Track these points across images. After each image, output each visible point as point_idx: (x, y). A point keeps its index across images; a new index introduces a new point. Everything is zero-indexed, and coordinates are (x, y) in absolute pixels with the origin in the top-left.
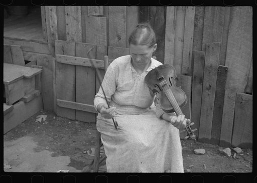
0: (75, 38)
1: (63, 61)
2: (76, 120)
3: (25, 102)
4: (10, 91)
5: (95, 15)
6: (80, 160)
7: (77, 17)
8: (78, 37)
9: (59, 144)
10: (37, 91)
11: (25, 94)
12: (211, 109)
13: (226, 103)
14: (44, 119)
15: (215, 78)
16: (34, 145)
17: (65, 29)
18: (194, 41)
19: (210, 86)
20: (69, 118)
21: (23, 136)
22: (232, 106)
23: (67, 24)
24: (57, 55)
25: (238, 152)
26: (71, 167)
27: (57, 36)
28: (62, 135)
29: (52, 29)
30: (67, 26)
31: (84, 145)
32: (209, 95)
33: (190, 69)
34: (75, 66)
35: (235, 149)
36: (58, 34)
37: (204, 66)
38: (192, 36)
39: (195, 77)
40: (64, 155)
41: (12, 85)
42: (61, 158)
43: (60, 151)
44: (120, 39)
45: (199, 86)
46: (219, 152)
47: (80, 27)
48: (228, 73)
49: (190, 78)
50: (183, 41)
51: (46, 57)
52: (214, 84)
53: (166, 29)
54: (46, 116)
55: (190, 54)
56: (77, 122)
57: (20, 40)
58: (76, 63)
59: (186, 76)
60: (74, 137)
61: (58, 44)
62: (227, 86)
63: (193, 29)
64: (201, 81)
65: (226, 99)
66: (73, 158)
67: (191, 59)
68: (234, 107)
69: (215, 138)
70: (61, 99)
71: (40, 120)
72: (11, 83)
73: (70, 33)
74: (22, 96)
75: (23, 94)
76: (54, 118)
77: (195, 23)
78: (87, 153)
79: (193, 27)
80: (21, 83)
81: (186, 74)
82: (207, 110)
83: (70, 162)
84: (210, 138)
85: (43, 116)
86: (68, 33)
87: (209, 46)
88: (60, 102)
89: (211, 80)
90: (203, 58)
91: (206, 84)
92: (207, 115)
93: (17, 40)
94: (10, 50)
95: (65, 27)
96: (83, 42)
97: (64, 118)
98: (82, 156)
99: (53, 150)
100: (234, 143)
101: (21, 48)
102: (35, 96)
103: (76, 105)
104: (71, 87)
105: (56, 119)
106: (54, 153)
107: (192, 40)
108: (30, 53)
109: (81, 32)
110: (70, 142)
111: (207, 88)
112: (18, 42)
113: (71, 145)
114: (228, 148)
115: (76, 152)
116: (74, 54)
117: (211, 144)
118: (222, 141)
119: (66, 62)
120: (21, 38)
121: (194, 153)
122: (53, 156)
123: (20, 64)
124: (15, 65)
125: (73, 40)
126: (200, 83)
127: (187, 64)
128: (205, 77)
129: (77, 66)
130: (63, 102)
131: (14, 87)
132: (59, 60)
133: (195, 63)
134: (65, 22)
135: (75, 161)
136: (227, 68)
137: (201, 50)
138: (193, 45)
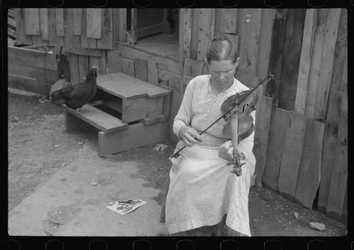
3: (145, 125)
4: (127, 108)
5: (227, 32)
7: (210, 33)
9: (161, 176)
10: (163, 116)
11: (147, 116)
12: (345, 173)
14: (163, 149)
16: (134, 170)
17: (197, 47)
18: (333, 77)
19: (346, 140)
23: (200, 41)
26: (154, 201)
27: (188, 54)
29: (184, 47)
30: (199, 43)
33: (325, 112)
36: (190, 52)
37: (340, 111)
38: (331, 68)
39: (329, 125)
41: (130, 102)
42: (151, 189)
43: (155, 183)
44: (250, 64)
45: (332, 138)
49: (323, 126)
50: (319, 75)
51: (177, 78)
53: (302, 57)
54: (166, 146)
55: (326, 93)
57: (156, 55)
59: (319, 123)
61: (188, 62)
63: (331, 60)
64: (336, 131)
67: (327, 100)
71: (157, 149)
72: (128, 99)
73: (201, 52)
74: (143, 116)
75: (145, 115)
77: (335, 52)
79: (332, 57)
80: (142, 101)
81: (320, 120)
82: (340, 174)
83: (157, 196)
84: (340, 214)
85: (162, 146)
86: (199, 52)
90: (339, 101)
91: (341, 137)
92: (339, 181)
93: (154, 55)
94: (147, 65)
99: (150, 180)
101: (156, 64)
102: (158, 121)
106: (148, 183)
107: (331, 74)
108: (164, 71)
111: (342, 143)
112: (155, 57)
117: (341, 222)
120: (159, 54)
121: (309, 226)
122: (145, 185)
124: (148, 83)
126: (334, 134)
127: (322, 107)
128: (340, 127)
131: (132, 104)
132: (185, 82)
133: (330, 105)
134: (198, 39)
137: (340, 90)
138: (331, 82)
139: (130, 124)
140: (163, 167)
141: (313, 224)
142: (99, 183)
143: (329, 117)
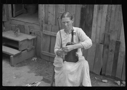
0: (52, 23)
1: (46, 33)
2: (49, 61)
3: (28, 51)
4: (21, 45)
5: (61, 13)
7: (54, 14)
8: (53, 23)
9: (40, 71)
10: (34, 46)
11: (28, 47)
12: (112, 61)
13: (119, 59)
14: (35, 60)
15: (114, 46)
16: (29, 70)
17: (48, 19)
18: (105, 28)
19: (112, 50)
20: (46, 60)
21: (24, 66)
22: (122, 60)
23: (49, 17)
24: (43, 30)
25: (124, 83)
26: (42, 81)
27: (44, 22)
28: (42, 67)
29: (42, 19)
30: (49, 18)
31: (51, 73)
32: (111, 54)
33: (103, 41)
34: (51, 36)
35: (122, 82)
36: (45, 21)
37: (109, 40)
38: (105, 25)
39: (105, 45)
40: (41, 76)
41: (22, 42)
42: (39, 77)
43: (39, 74)
45: (106, 50)
46: (115, 82)
47: (54, 18)
48: (121, 44)
49: (103, 45)
50: (100, 27)
51: (39, 31)
52: (114, 49)
53: (93, 21)
54: (36, 58)
55: (103, 34)
56: (50, 62)
57: (28, 23)
58: (51, 35)
60: (47, 68)
61: (44, 25)
62: (120, 50)
63: (105, 22)
64: (108, 47)
65: (119, 57)
66: (44, 77)
67: (104, 36)
68: (123, 61)
69: (113, 75)
70: (44, 51)
71: (33, 60)
72: (21, 41)
73: (50, 21)
74: (27, 48)
75: (27, 47)
76: (40, 59)
77: (106, 19)
78: (51, 76)
79: (105, 21)
80: (26, 42)
81: (101, 44)
82: (110, 62)
83: (42, 79)
84: (111, 76)
85: (35, 58)
86: (49, 21)
87: (112, 31)
88: (43, 52)
89: (112, 47)
90: (109, 36)
91: (110, 49)
92: (110, 64)
94: (24, 27)
95: (48, 18)
96: (55, 25)
97: (44, 60)
98: (48, 77)
99: (36, 73)
100: (122, 79)
101: (28, 26)
102: (32, 49)
103: (50, 54)
104: (49, 46)
106: (36, 74)
107: (105, 27)
108: (32, 29)
109: (55, 20)
110: (45, 71)
111: (110, 51)
113: (45, 72)
114: (119, 81)
115: (46, 75)
116: (51, 30)
117: (111, 78)
118: (117, 77)
119: (47, 34)
120: (29, 22)
121: (102, 81)
122: (36, 75)
123: (28, 34)
125: (51, 24)
126: (107, 48)
127: (102, 39)
128: (110, 45)
129: (52, 36)
130: (44, 52)
131: (23, 43)
132: (44, 33)
133: (105, 38)
134: (48, 16)
135: (45, 79)
136: (120, 42)
137: (109, 32)
138: (105, 30)
139: (22, 51)
140: (39, 67)
141: (103, 81)
142: (16, 77)
143: (105, 42)
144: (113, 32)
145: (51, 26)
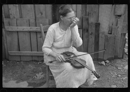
0: (16, 16)
1: (10, 30)
2: (21, 61)
6: (33, 82)
8: (18, 16)
9: (17, 75)
12: (93, 44)
13: (100, 40)
15: (94, 28)
19: (92, 33)
20: (17, 60)
22: (103, 41)
23: (10, 9)
24: (5, 27)
25: (108, 62)
28: (17, 70)
31: (31, 74)
32: (92, 37)
33: (81, 25)
34: (17, 32)
35: (106, 61)
36: (5, 15)
37: (88, 23)
38: (81, 8)
39: (84, 29)
40: (23, 81)
43: (20, 80)
44: (42, 14)
45: (86, 34)
46: (99, 64)
47: (18, 10)
48: (100, 25)
49: (81, 30)
50: (76, 12)
52: (94, 32)
55: (80, 18)
56: (22, 62)
58: (18, 30)
60: (24, 70)
62: (100, 32)
63: (81, 5)
64: (87, 31)
65: (100, 38)
66: (29, 82)
67: (81, 21)
68: (104, 41)
69: (96, 58)
70: (11, 51)
76: (8, 62)
78: (35, 77)
81: (79, 29)
82: (91, 45)
83: (28, 84)
84: (93, 58)
86: (11, 14)
87: (90, 13)
88: (11, 53)
89: (92, 30)
90: (87, 20)
91: (90, 32)
92: (91, 47)
95: (9, 11)
96: (20, 18)
97: (14, 61)
98: (33, 80)
99: (15, 79)
100: (105, 59)
103: (20, 53)
104: (17, 44)
105: (9, 62)
106: (16, 81)
107: (81, 11)
109: (19, 12)
110: (23, 73)
111: (90, 34)
113: (24, 75)
114: (103, 62)
115: (29, 78)
116: (16, 25)
117: (94, 61)
118: (99, 59)
119: (12, 30)
125: (14, 18)
128: (89, 29)
129: (19, 31)
130: (12, 52)
132: (7, 30)
133: (84, 22)
134: (9, 8)
135: (30, 83)
136: (100, 23)
137: (86, 15)
138: (82, 13)
140: (13, 71)
143: (84, 27)
144: (91, 15)
145: (15, 20)
